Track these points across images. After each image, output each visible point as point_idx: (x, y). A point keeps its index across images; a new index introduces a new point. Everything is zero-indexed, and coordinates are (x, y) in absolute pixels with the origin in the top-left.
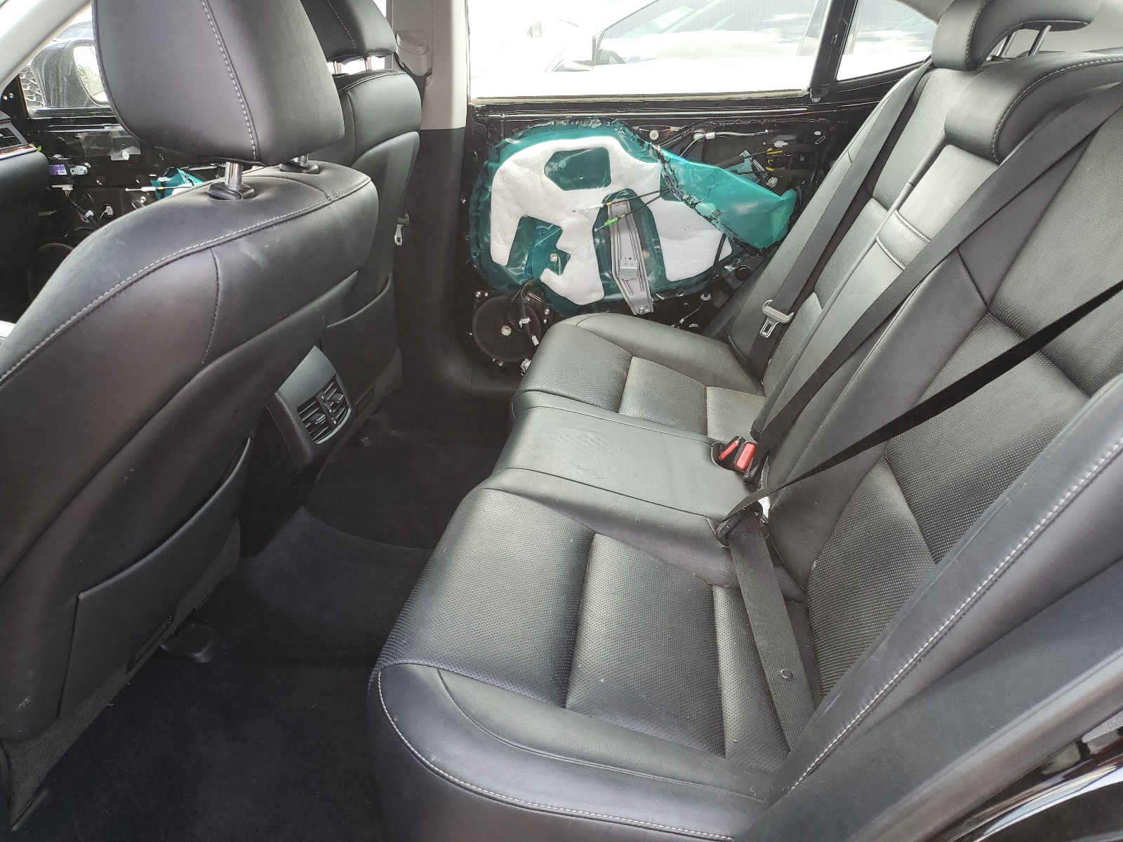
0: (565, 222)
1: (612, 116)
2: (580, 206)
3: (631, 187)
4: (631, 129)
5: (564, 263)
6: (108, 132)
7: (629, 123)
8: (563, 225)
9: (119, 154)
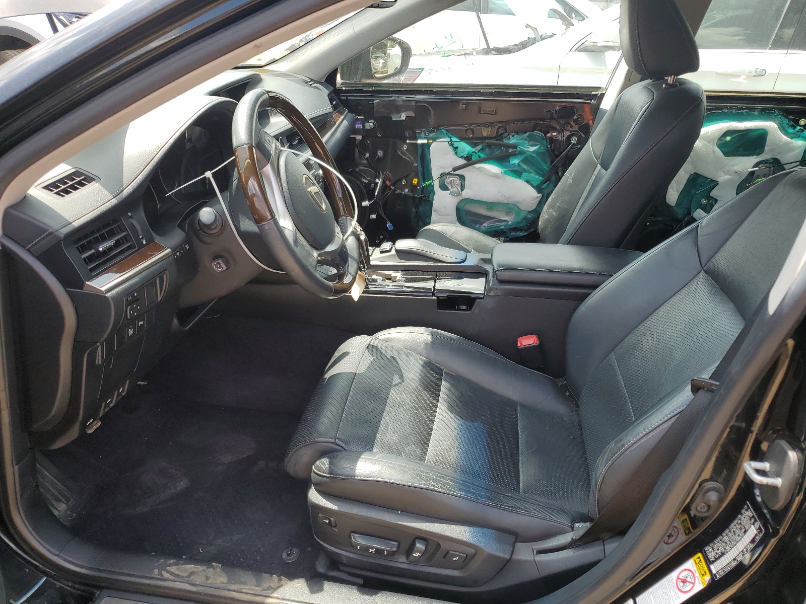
0: (722, 178)
1: (773, 108)
2: (736, 168)
3: (777, 157)
4: (787, 118)
5: (712, 206)
6: (394, 101)
7: (786, 113)
8: (720, 180)
9: (399, 115)
